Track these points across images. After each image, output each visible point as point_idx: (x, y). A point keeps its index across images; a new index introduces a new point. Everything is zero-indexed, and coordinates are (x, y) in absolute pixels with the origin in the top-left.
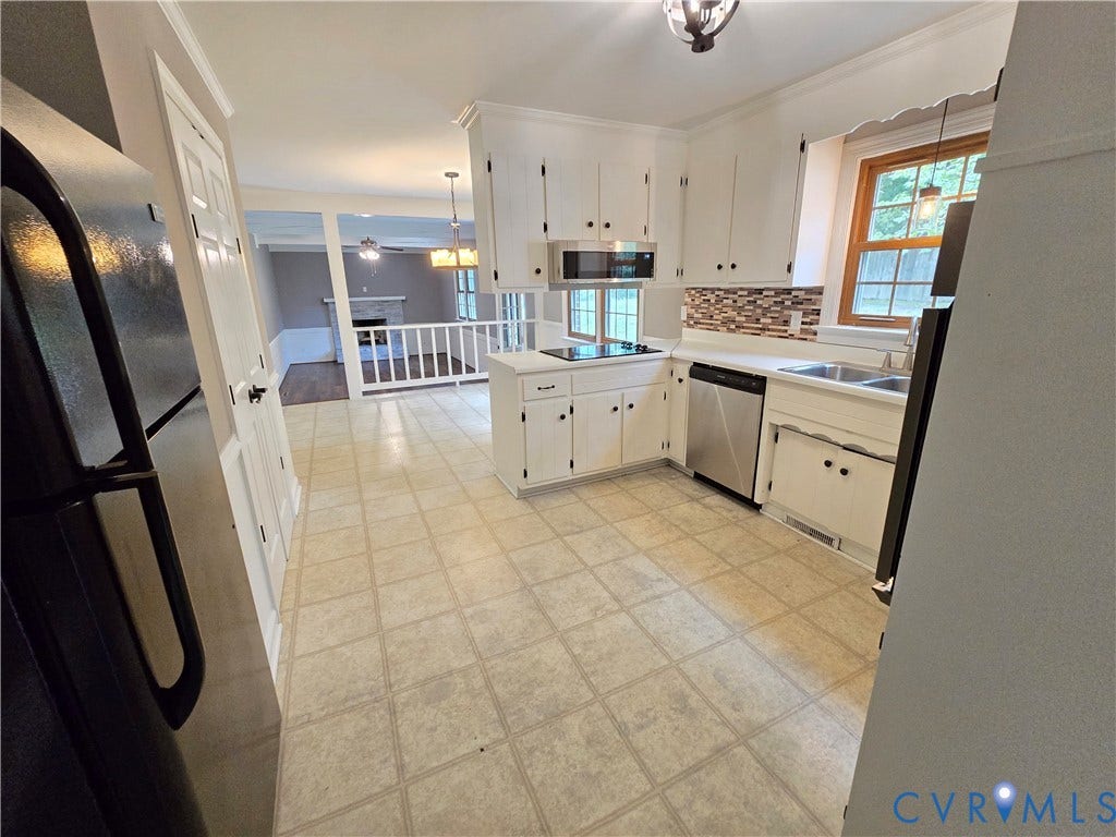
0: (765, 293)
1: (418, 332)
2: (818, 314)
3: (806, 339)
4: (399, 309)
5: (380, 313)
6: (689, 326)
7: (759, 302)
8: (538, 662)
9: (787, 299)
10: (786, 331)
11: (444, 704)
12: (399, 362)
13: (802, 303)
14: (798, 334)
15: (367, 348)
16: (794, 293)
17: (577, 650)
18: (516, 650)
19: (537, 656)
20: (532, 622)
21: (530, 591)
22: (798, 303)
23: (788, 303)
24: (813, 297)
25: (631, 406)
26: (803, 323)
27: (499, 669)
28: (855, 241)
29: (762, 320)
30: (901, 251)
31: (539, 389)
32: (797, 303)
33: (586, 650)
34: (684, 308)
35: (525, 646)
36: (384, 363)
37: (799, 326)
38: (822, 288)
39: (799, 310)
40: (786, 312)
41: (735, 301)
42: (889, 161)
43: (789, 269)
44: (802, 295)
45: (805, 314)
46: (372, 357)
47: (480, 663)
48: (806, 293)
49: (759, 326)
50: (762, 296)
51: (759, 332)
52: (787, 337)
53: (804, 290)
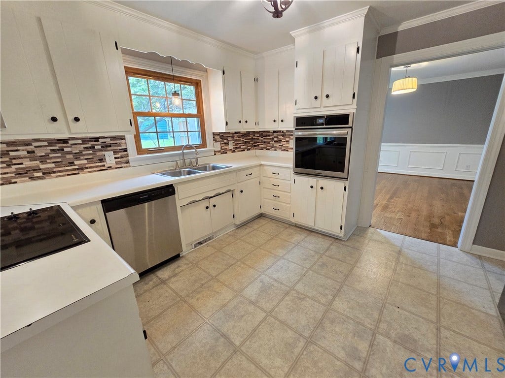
0: (71, 142)
2: (126, 151)
3: (122, 167)
8: (350, 308)
9: (96, 145)
10: (104, 166)
11: (407, 333)
13: (110, 146)
14: (114, 165)
16: (102, 140)
17: (330, 297)
18: (354, 320)
19: (348, 310)
20: (332, 322)
21: (311, 336)
22: (107, 147)
23: (98, 147)
24: (117, 142)
26: (115, 158)
27: (369, 321)
29: (76, 163)
32: (105, 147)
33: (327, 294)
35: (348, 317)
37: (114, 161)
39: (109, 150)
40: (98, 153)
42: (136, 72)
44: (108, 141)
45: (115, 152)
47: (376, 332)
48: (111, 140)
49: (77, 167)
50: (70, 145)
51: (77, 172)
52: (107, 169)
53: (109, 138)
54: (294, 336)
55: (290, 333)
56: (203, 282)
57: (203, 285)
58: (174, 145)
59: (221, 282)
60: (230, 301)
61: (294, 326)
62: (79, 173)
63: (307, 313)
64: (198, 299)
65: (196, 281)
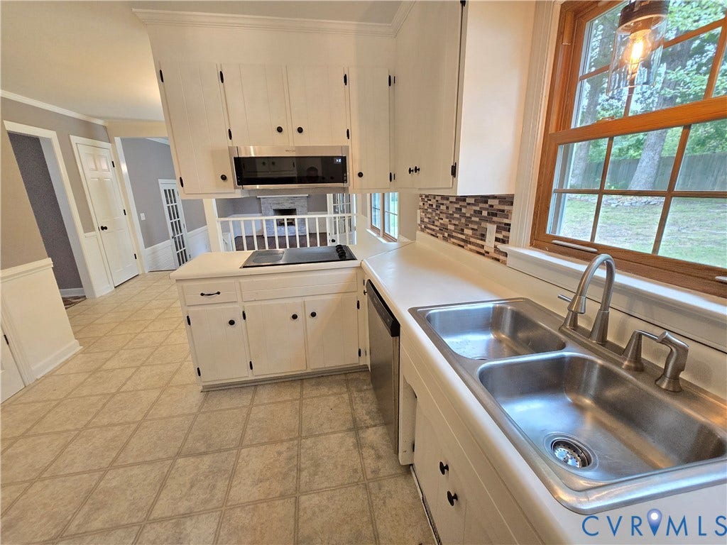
1: (317, 220)
2: (509, 230)
3: (498, 260)
4: (304, 203)
5: (292, 205)
6: (422, 230)
7: (464, 210)
9: (485, 209)
10: (482, 247)
12: (303, 237)
13: (496, 215)
14: (492, 252)
15: (282, 228)
16: (490, 202)
23: (485, 213)
24: (505, 207)
25: (313, 315)
26: (496, 239)
28: (552, 130)
29: (465, 231)
30: (611, 139)
31: (202, 294)
32: (492, 214)
34: (419, 211)
36: (292, 238)
37: (494, 243)
38: (512, 197)
39: (494, 222)
40: (483, 224)
41: (447, 208)
43: (454, 171)
44: (496, 204)
45: (499, 229)
46: (295, 232)
48: (500, 203)
49: (464, 237)
50: (466, 204)
51: (462, 244)
52: (483, 255)
53: (499, 199)
56: (304, 474)
57: (299, 470)
58: (649, 250)
59: (274, 499)
60: (230, 487)
62: (463, 247)
64: (279, 453)
65: (317, 465)
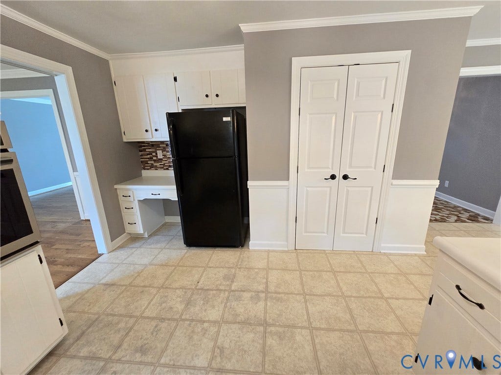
8: (214, 308)
18: (227, 303)
19: (217, 309)
20: (237, 315)
21: (261, 325)
27: (222, 295)
33: (203, 329)
35: (226, 307)
47: (230, 291)
54: (270, 337)
55: (270, 341)
61: (261, 342)
63: (239, 337)
